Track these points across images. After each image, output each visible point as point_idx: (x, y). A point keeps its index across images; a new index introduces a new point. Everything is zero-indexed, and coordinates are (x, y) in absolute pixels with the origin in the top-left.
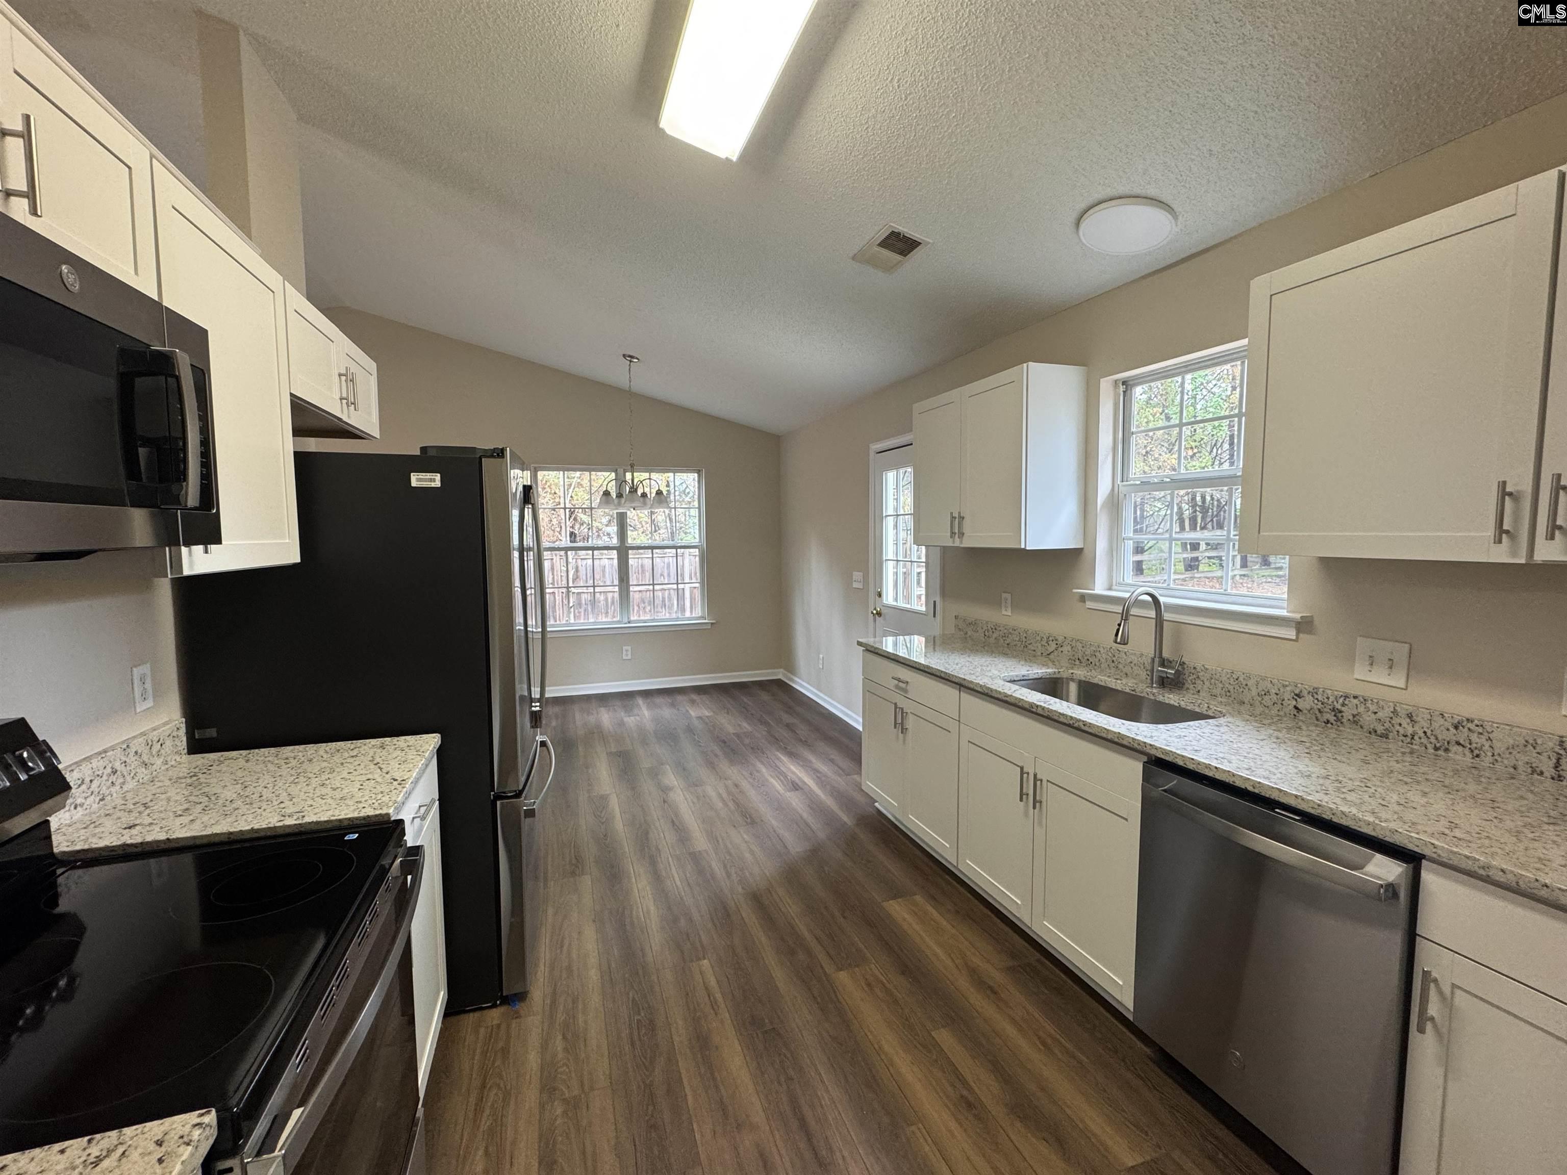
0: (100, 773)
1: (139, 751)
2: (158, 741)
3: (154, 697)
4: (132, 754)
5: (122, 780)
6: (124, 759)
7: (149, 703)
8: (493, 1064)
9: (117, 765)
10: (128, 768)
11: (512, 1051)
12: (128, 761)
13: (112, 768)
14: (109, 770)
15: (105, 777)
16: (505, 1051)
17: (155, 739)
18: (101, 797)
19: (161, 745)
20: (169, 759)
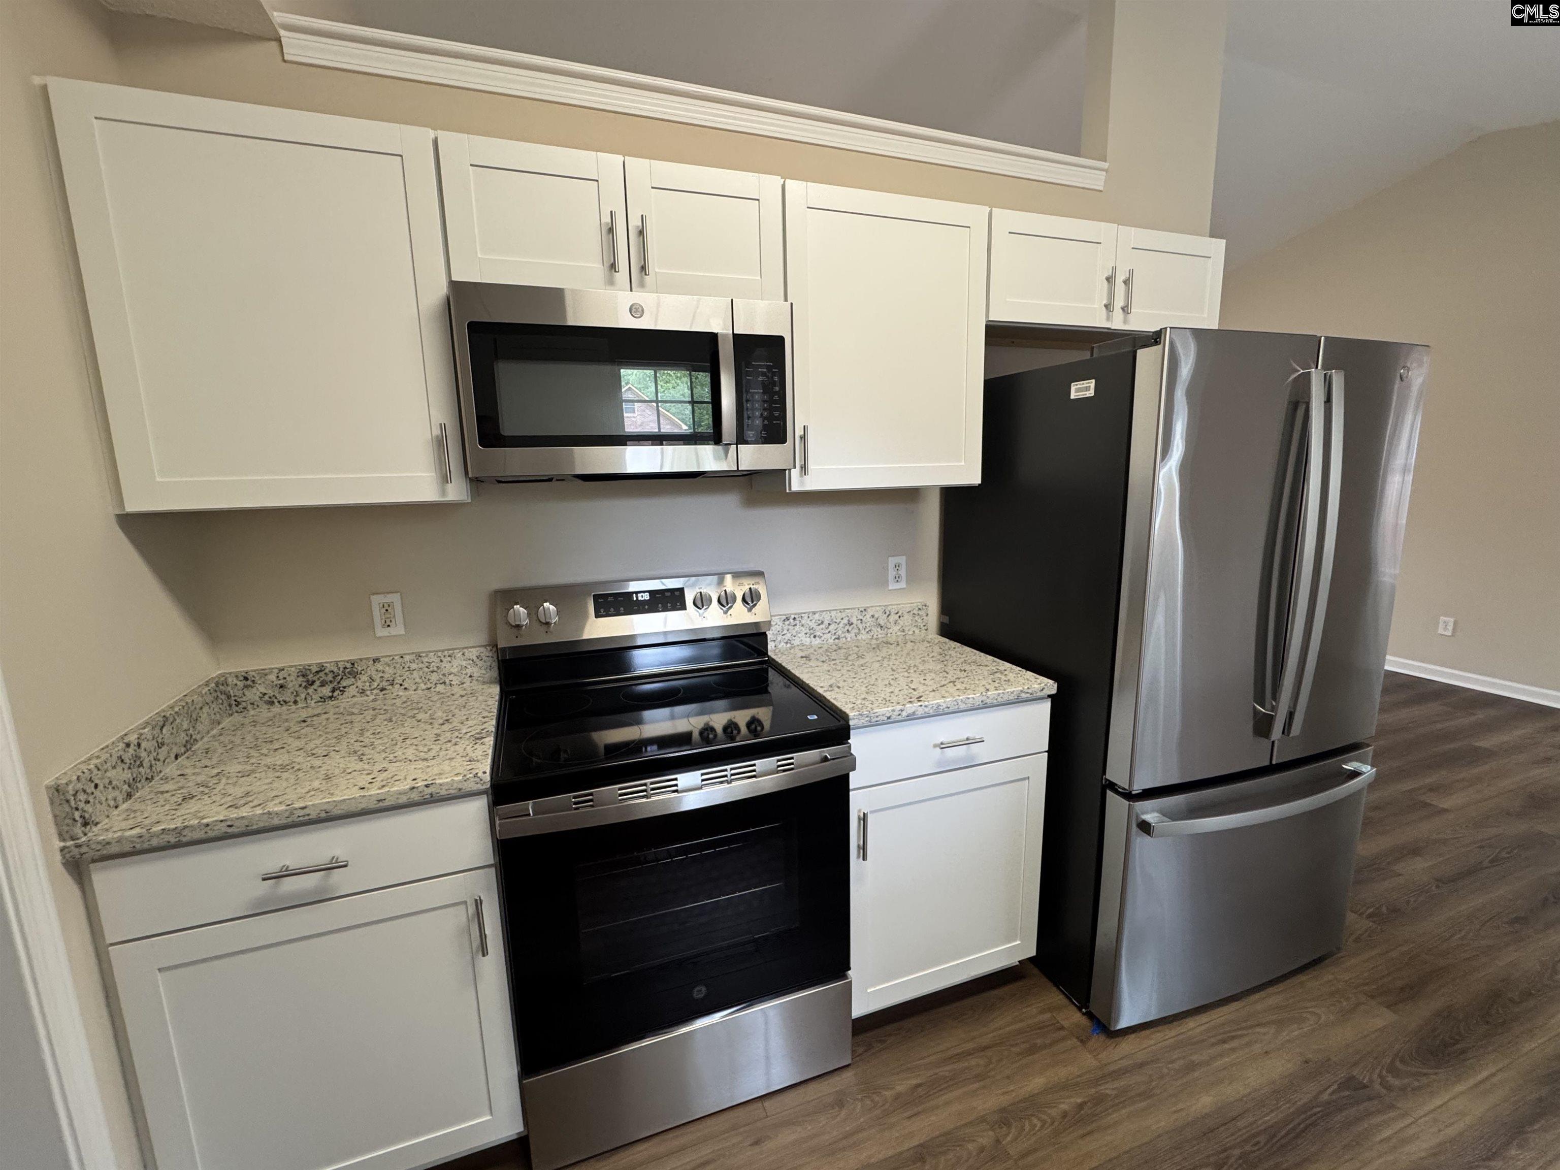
0: (838, 621)
1: (876, 616)
2: (897, 613)
3: (907, 582)
4: (868, 616)
5: (857, 631)
6: (860, 617)
7: (903, 585)
8: (1012, 1046)
9: (854, 620)
10: (864, 625)
11: (1036, 1056)
12: (864, 619)
13: (849, 621)
14: (845, 621)
15: (841, 625)
16: (1033, 1050)
17: (894, 611)
18: (837, 636)
19: (900, 617)
20: (906, 629)
